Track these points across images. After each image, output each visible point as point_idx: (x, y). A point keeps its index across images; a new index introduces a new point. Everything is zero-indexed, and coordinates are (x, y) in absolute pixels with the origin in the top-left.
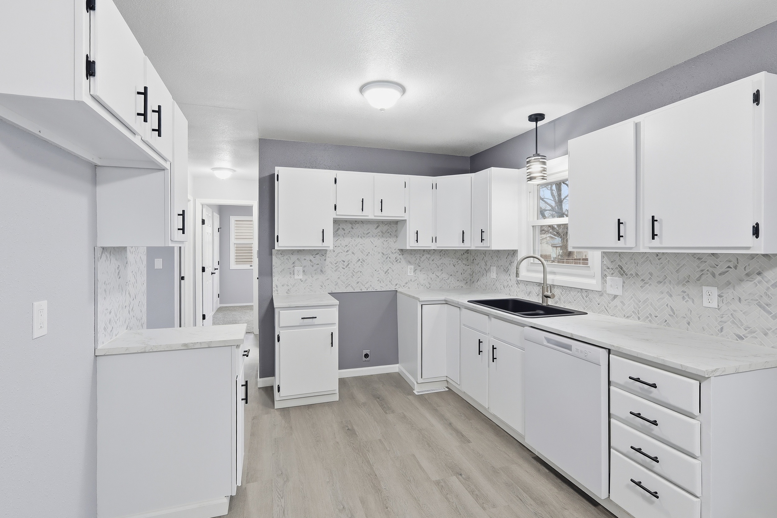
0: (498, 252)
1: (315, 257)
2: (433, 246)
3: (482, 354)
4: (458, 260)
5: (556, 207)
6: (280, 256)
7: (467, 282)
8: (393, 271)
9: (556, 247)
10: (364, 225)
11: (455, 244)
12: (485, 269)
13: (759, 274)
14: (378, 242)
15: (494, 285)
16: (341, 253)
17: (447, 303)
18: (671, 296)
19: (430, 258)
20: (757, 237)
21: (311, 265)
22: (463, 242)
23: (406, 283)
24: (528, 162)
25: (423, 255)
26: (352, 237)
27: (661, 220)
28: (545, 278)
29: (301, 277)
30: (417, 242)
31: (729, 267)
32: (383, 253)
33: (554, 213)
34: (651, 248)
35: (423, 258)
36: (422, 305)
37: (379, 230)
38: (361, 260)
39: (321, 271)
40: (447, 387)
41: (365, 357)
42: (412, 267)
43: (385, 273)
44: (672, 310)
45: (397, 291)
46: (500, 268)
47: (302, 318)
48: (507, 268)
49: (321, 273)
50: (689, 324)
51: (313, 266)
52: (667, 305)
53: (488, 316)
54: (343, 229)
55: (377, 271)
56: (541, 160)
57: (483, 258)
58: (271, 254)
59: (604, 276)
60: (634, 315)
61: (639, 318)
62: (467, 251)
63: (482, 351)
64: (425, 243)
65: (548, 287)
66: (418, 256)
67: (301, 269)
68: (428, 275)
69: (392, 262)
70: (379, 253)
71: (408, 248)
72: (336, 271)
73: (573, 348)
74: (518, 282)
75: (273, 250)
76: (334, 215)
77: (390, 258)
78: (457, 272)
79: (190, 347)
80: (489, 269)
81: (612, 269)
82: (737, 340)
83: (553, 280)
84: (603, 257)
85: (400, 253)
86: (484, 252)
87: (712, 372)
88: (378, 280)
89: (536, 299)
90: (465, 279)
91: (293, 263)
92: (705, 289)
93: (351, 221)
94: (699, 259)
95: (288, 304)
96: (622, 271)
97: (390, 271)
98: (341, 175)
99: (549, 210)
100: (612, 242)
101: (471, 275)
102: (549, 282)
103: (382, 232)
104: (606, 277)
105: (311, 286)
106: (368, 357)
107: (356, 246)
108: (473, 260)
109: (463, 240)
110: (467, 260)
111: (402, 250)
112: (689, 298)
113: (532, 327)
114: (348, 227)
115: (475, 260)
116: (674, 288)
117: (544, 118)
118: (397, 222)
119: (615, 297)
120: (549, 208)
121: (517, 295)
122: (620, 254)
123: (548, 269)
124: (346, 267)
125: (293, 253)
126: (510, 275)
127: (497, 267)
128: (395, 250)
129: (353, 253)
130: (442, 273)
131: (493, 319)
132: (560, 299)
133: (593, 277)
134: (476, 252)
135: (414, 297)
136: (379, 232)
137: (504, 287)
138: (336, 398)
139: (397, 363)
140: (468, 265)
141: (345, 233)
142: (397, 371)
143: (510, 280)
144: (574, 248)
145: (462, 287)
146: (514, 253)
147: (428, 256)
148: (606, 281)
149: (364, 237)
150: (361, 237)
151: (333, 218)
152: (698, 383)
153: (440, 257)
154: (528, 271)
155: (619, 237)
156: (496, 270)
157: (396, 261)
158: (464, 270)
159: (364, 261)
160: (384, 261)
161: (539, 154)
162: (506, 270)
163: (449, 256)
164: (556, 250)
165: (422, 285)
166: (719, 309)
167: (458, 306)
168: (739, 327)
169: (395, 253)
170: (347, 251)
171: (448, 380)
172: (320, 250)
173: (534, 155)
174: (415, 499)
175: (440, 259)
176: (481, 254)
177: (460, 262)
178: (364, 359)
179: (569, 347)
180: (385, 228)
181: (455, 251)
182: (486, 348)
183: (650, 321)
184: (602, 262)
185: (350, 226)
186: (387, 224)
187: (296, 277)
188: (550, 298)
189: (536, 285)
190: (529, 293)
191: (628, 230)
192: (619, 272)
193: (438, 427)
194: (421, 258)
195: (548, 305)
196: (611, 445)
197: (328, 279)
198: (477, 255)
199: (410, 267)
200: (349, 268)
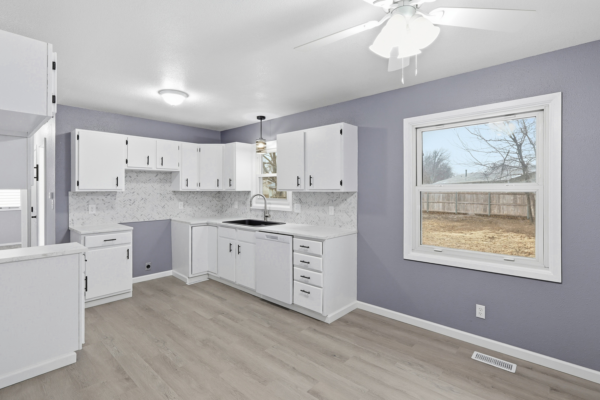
0: (239, 193)
1: (106, 197)
2: (198, 189)
3: (232, 251)
4: (213, 198)
5: (272, 161)
6: (75, 197)
7: (219, 212)
8: (168, 206)
9: (272, 189)
10: (146, 174)
11: (213, 187)
12: (231, 203)
13: (346, 200)
14: (157, 186)
15: (236, 212)
16: (129, 194)
17: (208, 224)
18: (319, 211)
19: (194, 197)
20: (342, 185)
21: (103, 203)
22: (218, 186)
23: (178, 214)
24: (257, 142)
25: (190, 195)
26: (137, 182)
27: (313, 177)
28: (265, 207)
29: (94, 212)
30: (187, 186)
31: (337, 198)
32: (161, 194)
33: (271, 165)
34: (310, 190)
35: (190, 196)
36: (192, 227)
37: (157, 178)
38: (144, 199)
39: (112, 207)
40: (208, 278)
41: (147, 268)
42: (182, 203)
43: (163, 208)
44: (319, 218)
45: (171, 220)
46: (240, 202)
47: (104, 241)
48: (245, 201)
49: (111, 209)
50: (325, 223)
51: (105, 204)
52: (317, 216)
53: (235, 229)
54: (130, 176)
55: (156, 207)
56: (263, 142)
57: (230, 196)
58: (67, 195)
59: (293, 204)
60: (305, 222)
61: (307, 223)
62: (219, 192)
63: (231, 250)
64: (193, 187)
65: (267, 211)
66: (186, 195)
67: (94, 206)
68: (193, 208)
69: (168, 200)
70: (158, 194)
71: (181, 190)
72: (124, 207)
73: (279, 238)
74: (251, 210)
75: (69, 192)
76: (125, 166)
77: (166, 197)
78: (212, 205)
79: (48, 256)
80: (233, 203)
81: (297, 200)
82: (339, 228)
83: (270, 207)
84: (293, 194)
85: (173, 194)
86: (230, 192)
87: (326, 237)
88: (157, 213)
89: (261, 219)
90: (218, 210)
91: (88, 202)
92: (330, 207)
93: (136, 171)
94: (328, 194)
95: (90, 231)
96: (301, 201)
97: (166, 206)
98: (131, 138)
99: (268, 163)
100: (295, 187)
101: (222, 207)
102: (268, 209)
103: (160, 179)
104: (294, 204)
105: (103, 219)
106: (149, 268)
107: (140, 189)
108: (223, 198)
109: (218, 185)
110: (219, 198)
111: (175, 192)
112: (325, 212)
113: (259, 231)
114: (134, 175)
115: (224, 197)
116: (320, 208)
117: (265, 119)
118: (171, 172)
119: (298, 214)
120: (267, 161)
121: (250, 217)
122: (300, 193)
123: (267, 201)
124: (132, 204)
125: (87, 194)
126: (246, 206)
127: (238, 201)
128: (170, 191)
129: (138, 194)
130: (203, 207)
131: (238, 230)
132: (273, 218)
133: (288, 205)
134: (225, 193)
135: (186, 223)
136: (158, 179)
137: (243, 213)
138: (130, 295)
139: (172, 269)
140: (219, 201)
141: (131, 180)
142: (172, 275)
143: (246, 209)
144: (279, 190)
145: (216, 215)
146: (249, 192)
147: (193, 195)
148: (294, 206)
149: (146, 182)
150: (144, 183)
151: (125, 169)
152: (322, 242)
153: (201, 196)
154: (257, 203)
155: (298, 184)
156: (238, 204)
157: (171, 199)
158: (217, 204)
159: (146, 199)
160: (162, 199)
161: (262, 138)
162: (244, 203)
163: (207, 196)
164: (272, 191)
165: (189, 215)
166: (334, 215)
167: (216, 226)
168: (340, 222)
169: (170, 194)
170: (133, 192)
171: (209, 273)
172: (111, 192)
173: (260, 138)
174: (200, 328)
175: (201, 197)
176: (228, 194)
177: (214, 199)
178: (146, 269)
179: (276, 238)
180: (162, 176)
181: (211, 192)
182: (234, 248)
183: (311, 224)
184: (292, 197)
185: (136, 174)
186: (164, 174)
187: (90, 212)
188: (268, 217)
189: (261, 210)
190: (257, 216)
191: (301, 182)
192: (299, 201)
193: (207, 298)
194: (188, 197)
195: (267, 221)
196: (294, 279)
197: (117, 213)
198: (226, 195)
199: (180, 203)
200: (135, 205)
